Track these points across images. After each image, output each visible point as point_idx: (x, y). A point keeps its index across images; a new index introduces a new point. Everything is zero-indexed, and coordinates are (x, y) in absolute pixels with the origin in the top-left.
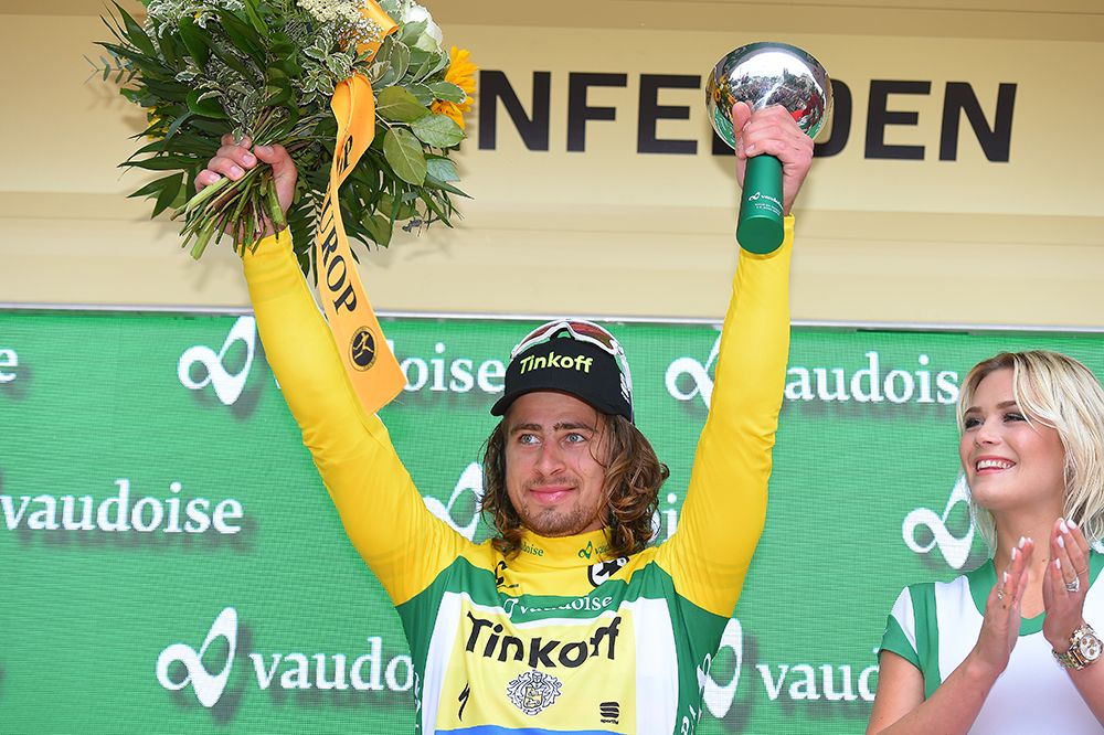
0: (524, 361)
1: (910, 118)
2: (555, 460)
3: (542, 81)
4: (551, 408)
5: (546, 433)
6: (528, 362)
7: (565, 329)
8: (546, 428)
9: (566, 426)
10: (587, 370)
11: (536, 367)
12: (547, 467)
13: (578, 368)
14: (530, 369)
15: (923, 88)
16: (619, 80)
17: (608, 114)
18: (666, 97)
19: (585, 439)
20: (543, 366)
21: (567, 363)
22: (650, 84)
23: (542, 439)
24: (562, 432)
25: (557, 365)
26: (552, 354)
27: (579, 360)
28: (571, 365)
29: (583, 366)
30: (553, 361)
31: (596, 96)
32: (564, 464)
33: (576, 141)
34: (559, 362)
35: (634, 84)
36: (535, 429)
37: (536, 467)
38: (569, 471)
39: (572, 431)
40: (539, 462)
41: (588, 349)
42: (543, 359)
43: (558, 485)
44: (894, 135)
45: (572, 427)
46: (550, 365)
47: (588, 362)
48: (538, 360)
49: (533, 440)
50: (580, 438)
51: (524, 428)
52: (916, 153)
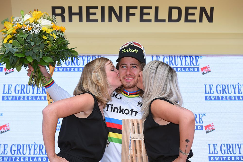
0: (123, 50)
1: (193, 14)
2: (130, 72)
3: (121, 8)
4: (129, 61)
5: (128, 66)
6: (124, 51)
7: (132, 44)
8: (128, 64)
9: (133, 64)
10: (137, 53)
11: (126, 52)
12: (128, 73)
13: (135, 52)
14: (125, 52)
15: (195, 8)
16: (136, 8)
17: (134, 14)
18: (145, 11)
19: (136, 67)
20: (127, 51)
21: (133, 51)
22: (142, 8)
23: (127, 67)
24: (132, 66)
25: (130, 51)
26: (129, 49)
27: (135, 50)
28: (134, 51)
29: (136, 52)
30: (130, 50)
31: (131, 11)
32: (132, 72)
33: (128, 20)
34: (131, 51)
35: (139, 8)
36: (125, 65)
37: (126, 73)
38: (133, 74)
39: (134, 65)
40: (126, 72)
41: (137, 48)
42: (128, 50)
43: (131, 77)
44: (190, 17)
45: (134, 64)
46: (129, 51)
47: (137, 51)
48: (126, 50)
49: (125, 67)
50: (135, 67)
51: (123, 65)
52: (194, 21)
